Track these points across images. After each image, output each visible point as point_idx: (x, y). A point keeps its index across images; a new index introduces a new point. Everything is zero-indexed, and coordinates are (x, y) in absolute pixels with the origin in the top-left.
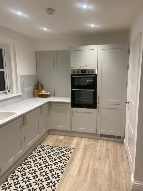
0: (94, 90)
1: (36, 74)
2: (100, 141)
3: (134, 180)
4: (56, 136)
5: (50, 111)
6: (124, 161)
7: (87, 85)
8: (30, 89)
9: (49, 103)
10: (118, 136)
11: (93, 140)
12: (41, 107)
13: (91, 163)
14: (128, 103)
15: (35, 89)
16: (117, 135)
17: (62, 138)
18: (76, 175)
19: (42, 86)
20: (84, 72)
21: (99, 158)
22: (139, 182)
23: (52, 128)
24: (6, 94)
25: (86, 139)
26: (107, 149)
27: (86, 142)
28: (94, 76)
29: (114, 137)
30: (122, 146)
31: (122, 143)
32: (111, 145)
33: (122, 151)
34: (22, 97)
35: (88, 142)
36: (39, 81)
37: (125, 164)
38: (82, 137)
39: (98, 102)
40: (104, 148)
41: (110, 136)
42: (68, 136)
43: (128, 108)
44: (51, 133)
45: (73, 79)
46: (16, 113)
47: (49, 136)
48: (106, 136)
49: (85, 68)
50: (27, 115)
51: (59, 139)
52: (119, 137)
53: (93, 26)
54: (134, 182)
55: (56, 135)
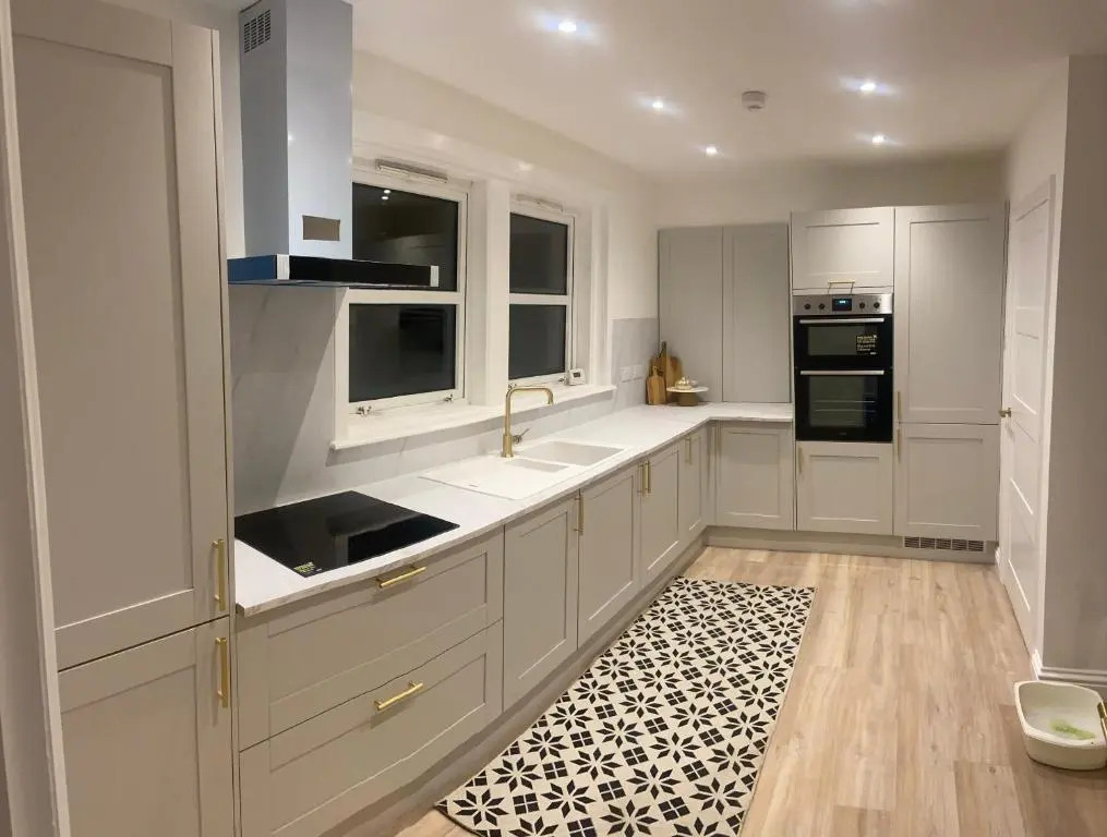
0: (882, 372)
1: (655, 315)
2: (906, 563)
3: (1044, 664)
4: (734, 553)
5: (713, 458)
6: (1002, 620)
7: (854, 353)
8: (637, 369)
9: (711, 424)
10: (971, 542)
11: (880, 559)
12: (686, 437)
13: (887, 630)
14: (1010, 416)
15: (651, 374)
16: (968, 538)
17: (759, 557)
18: (840, 666)
19: (675, 361)
20: (843, 305)
21: (914, 615)
22: (1063, 669)
23: (719, 523)
24: (568, 383)
25: (855, 558)
26: (938, 587)
27: (854, 566)
28: (882, 320)
29: (961, 545)
30: (990, 573)
31: (989, 564)
32: (948, 574)
33: (991, 592)
34: (613, 400)
35: (864, 567)
36: (665, 345)
37: (1006, 628)
38: (839, 553)
39: (899, 417)
40: (927, 583)
41: (944, 544)
42: (783, 551)
43: (1011, 433)
44: (712, 539)
45: (801, 333)
46: (618, 451)
47: (708, 551)
48: (928, 543)
49: (848, 292)
50: (653, 460)
51: (748, 562)
52: (976, 546)
53: (878, 140)
54: (1043, 670)
55: (734, 548)
